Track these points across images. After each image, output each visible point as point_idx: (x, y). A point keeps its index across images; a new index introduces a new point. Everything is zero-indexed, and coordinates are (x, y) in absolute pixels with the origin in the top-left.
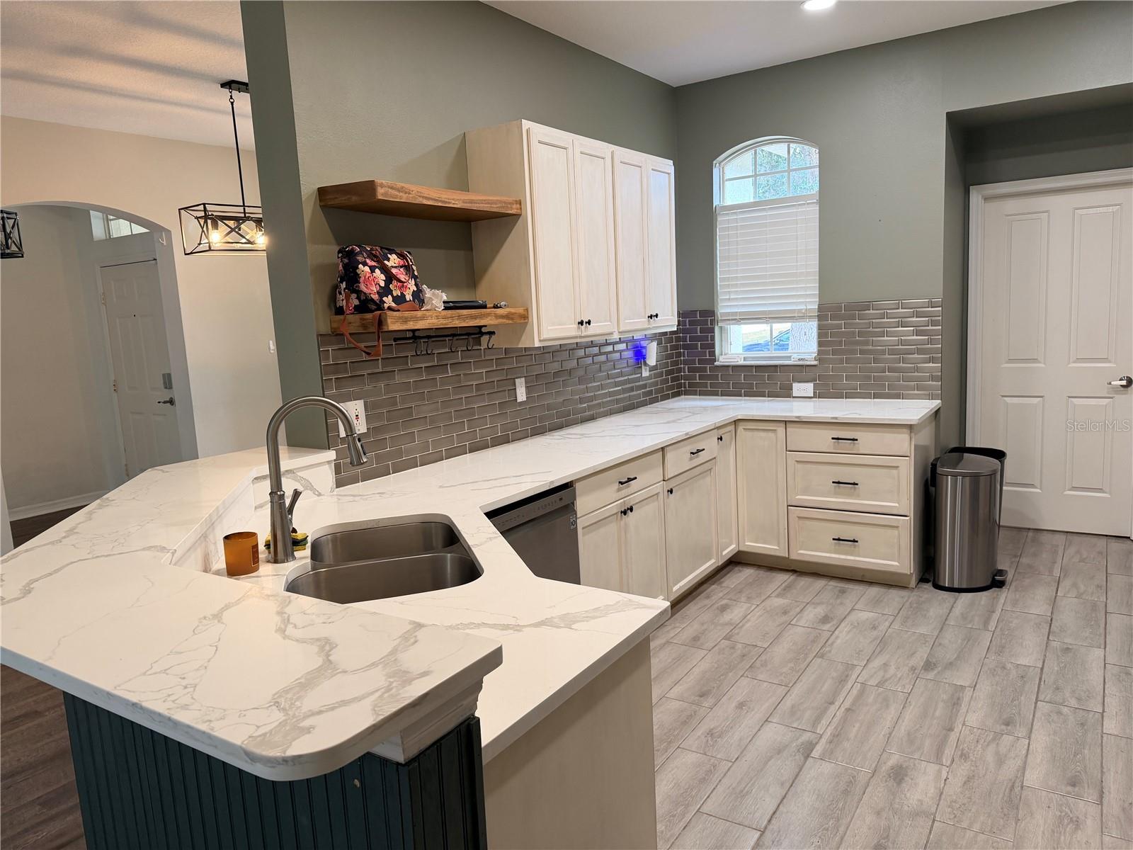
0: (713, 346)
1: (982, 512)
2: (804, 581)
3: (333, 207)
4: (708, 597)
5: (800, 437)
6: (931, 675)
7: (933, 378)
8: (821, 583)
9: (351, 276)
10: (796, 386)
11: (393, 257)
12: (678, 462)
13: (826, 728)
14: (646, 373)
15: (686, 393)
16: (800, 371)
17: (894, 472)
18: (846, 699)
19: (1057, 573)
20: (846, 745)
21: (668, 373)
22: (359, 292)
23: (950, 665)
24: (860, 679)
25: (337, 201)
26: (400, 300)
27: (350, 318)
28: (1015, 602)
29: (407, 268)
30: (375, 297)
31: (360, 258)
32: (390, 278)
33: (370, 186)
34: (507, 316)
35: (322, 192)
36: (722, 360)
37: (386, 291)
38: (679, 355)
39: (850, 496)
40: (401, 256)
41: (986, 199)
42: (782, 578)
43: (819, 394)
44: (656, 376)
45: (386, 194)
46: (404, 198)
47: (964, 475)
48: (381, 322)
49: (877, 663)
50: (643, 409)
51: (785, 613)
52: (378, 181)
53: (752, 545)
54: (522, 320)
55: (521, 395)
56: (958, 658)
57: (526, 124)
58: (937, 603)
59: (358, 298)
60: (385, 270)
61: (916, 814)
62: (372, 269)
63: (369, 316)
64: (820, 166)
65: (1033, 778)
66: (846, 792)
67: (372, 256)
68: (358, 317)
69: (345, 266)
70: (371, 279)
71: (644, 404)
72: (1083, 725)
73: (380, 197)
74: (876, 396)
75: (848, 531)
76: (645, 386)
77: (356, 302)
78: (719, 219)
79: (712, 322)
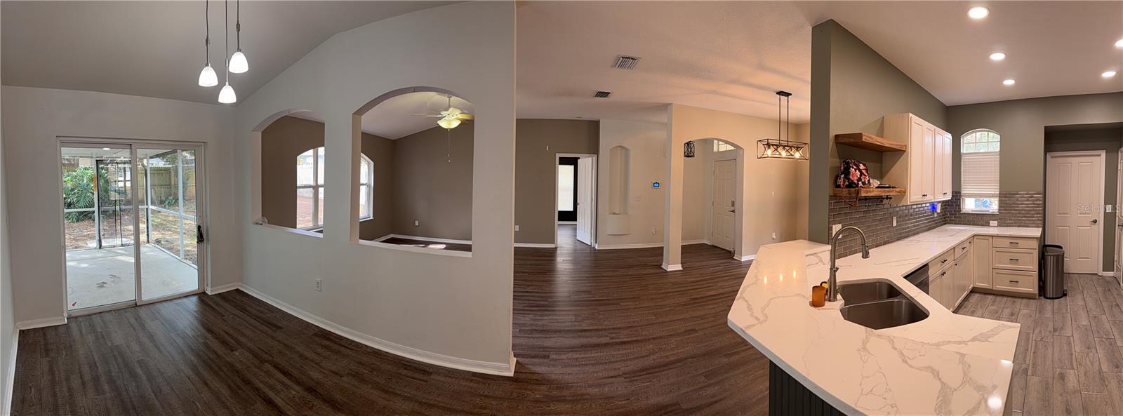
0: (960, 205)
1: (1060, 268)
2: (999, 298)
3: (841, 143)
4: (966, 307)
5: (998, 242)
6: (1057, 334)
7: (1039, 220)
8: (1005, 299)
9: (846, 172)
10: (991, 222)
11: (861, 165)
12: (959, 252)
13: (1029, 361)
14: (936, 216)
15: (948, 223)
16: (992, 216)
17: (1031, 255)
18: (1031, 349)
19: (1081, 289)
20: (1039, 367)
21: (943, 215)
22: (849, 179)
23: (1062, 329)
24: (1034, 339)
25: (843, 141)
26: (864, 183)
27: (844, 190)
28: (1073, 301)
29: (867, 170)
30: (856, 182)
31: (851, 165)
32: (862, 174)
33: (860, 135)
34: (898, 192)
35: (837, 136)
36: (963, 211)
37: (859, 180)
38: (946, 208)
39: (1016, 264)
40: (864, 165)
41: (1052, 157)
42: (990, 297)
43: (999, 225)
44: (940, 216)
45: (866, 139)
46: (871, 141)
47: (1053, 256)
48: (858, 193)
49: (1036, 331)
50: (935, 230)
51: (997, 312)
52: (863, 133)
53: (979, 285)
54: (903, 193)
55: (895, 224)
56: (1063, 325)
57: (911, 115)
58: (1048, 304)
59: (848, 182)
60: (860, 171)
61: (1074, 392)
62: (855, 170)
63: (853, 189)
64: (1001, 141)
65: (1105, 368)
66: (1047, 388)
67: (855, 164)
68: (847, 189)
69: (844, 168)
70: (855, 174)
71: (934, 228)
72: (1111, 344)
73: (863, 140)
74: (1019, 226)
75: (1015, 278)
76: (935, 221)
77: (847, 183)
78: (963, 158)
79: (960, 196)
